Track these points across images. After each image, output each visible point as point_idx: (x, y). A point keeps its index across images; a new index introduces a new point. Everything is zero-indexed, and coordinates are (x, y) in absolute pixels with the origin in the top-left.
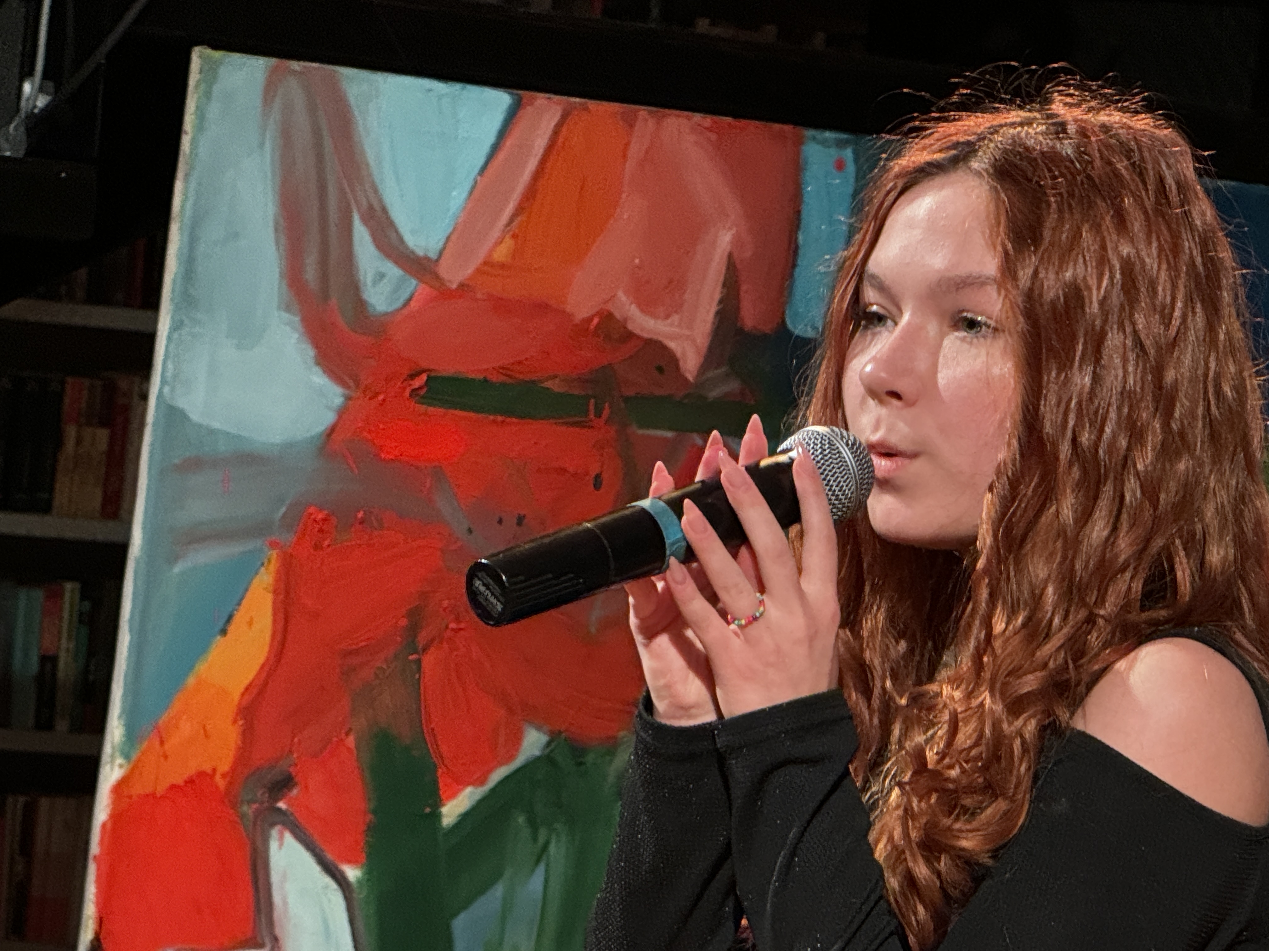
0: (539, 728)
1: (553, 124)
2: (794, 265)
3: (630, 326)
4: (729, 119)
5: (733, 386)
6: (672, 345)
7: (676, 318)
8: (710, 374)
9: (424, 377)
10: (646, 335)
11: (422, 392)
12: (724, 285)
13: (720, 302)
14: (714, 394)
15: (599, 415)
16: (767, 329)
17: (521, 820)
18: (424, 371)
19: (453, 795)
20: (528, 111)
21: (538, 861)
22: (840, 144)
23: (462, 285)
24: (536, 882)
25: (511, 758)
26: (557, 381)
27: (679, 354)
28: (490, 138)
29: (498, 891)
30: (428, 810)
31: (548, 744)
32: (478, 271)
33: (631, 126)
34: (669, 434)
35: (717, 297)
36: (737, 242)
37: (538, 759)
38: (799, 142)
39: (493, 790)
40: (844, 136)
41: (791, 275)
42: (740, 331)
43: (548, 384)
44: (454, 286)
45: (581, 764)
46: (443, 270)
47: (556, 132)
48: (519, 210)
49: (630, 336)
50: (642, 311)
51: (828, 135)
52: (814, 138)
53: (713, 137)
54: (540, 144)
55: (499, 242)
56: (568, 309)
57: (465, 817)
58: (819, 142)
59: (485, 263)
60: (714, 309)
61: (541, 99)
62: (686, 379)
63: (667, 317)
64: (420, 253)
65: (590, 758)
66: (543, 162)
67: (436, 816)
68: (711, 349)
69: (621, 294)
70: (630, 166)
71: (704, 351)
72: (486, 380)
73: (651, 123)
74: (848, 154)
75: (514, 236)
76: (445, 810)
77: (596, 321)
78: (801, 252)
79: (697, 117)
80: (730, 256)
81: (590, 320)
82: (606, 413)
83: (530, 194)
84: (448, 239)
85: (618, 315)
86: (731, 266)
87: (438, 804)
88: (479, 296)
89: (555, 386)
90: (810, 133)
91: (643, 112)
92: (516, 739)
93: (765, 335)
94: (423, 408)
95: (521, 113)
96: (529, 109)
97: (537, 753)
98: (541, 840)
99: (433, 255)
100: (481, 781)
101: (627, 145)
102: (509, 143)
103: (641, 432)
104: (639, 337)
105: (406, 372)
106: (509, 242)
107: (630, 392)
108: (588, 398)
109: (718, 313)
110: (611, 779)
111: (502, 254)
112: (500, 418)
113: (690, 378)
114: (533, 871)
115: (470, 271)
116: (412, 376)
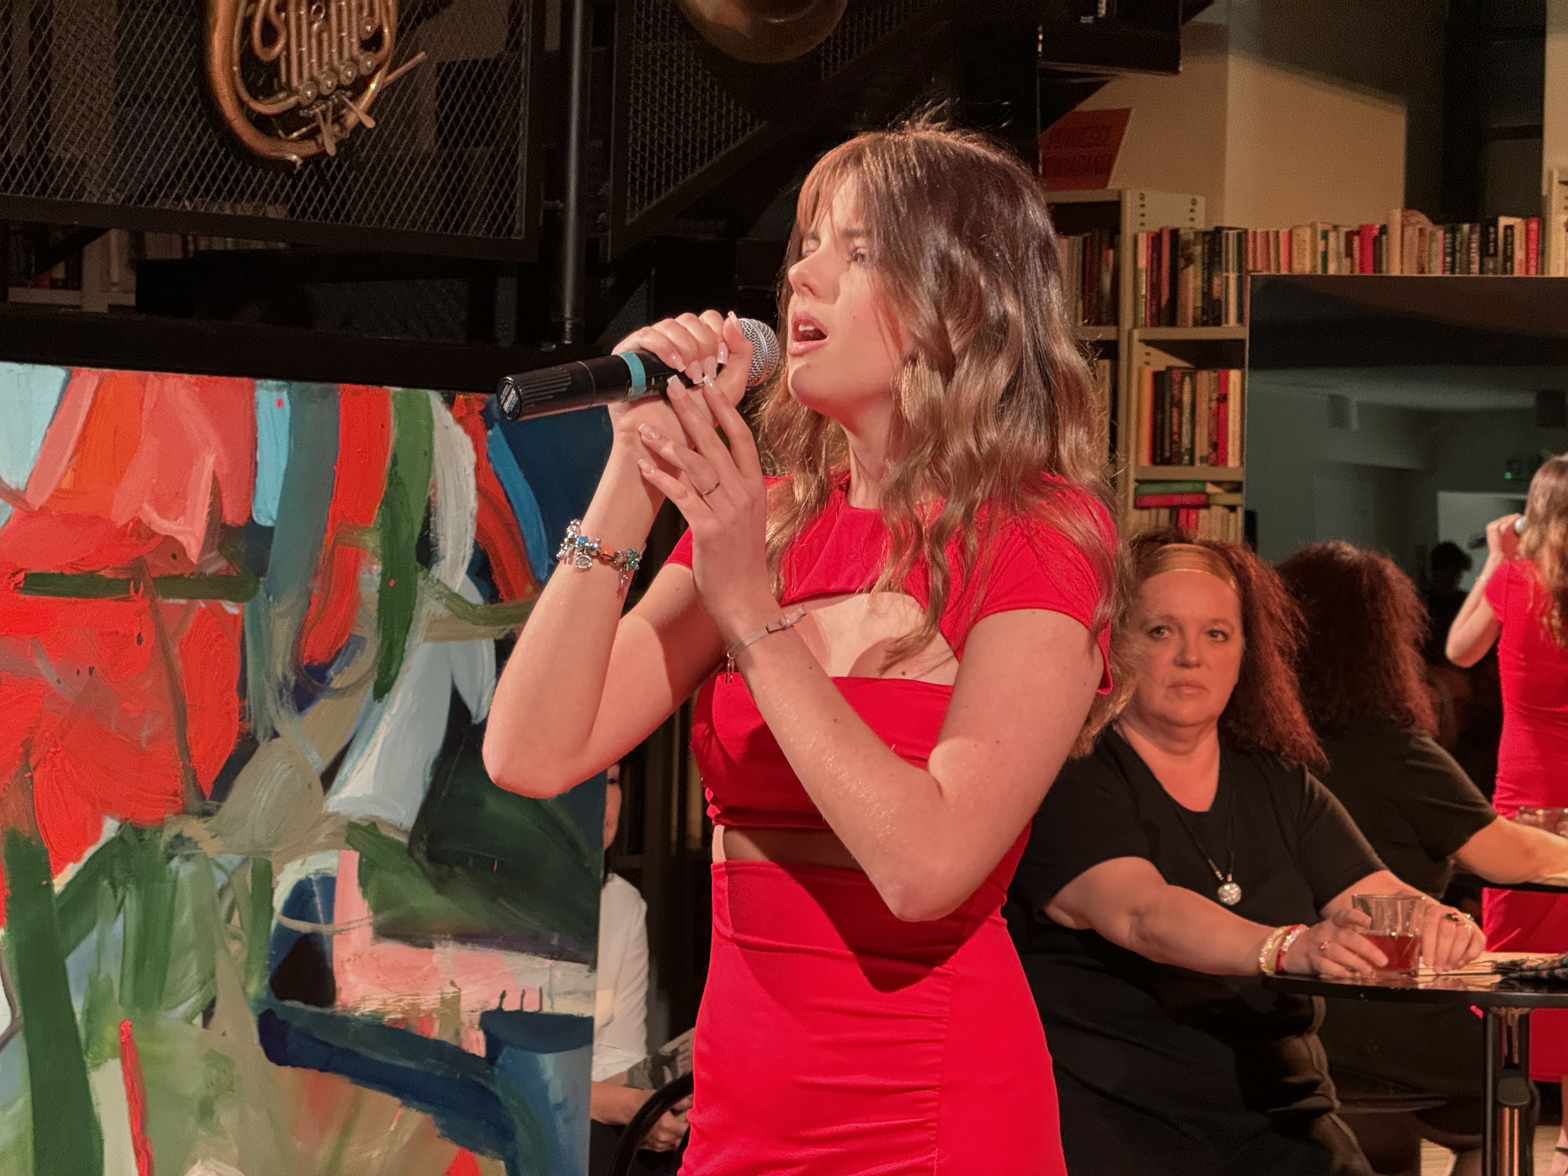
0: (113, 817)
1: (93, 389)
2: (255, 476)
3: (153, 528)
4: (206, 377)
5: (222, 564)
6: (180, 538)
7: (182, 519)
8: (208, 556)
9: (22, 575)
10: (164, 533)
11: (21, 585)
12: (211, 494)
13: (210, 506)
14: (210, 570)
15: (137, 591)
16: (241, 522)
17: (105, 883)
18: (22, 570)
19: (60, 870)
20: (77, 381)
21: (118, 912)
22: (279, 389)
23: (41, 508)
24: (118, 926)
25: (96, 839)
26: (108, 570)
27: (185, 545)
28: (54, 402)
29: (94, 936)
30: (45, 883)
31: (120, 827)
32: (52, 496)
33: (144, 386)
34: (183, 601)
35: (208, 502)
36: (218, 463)
37: (113, 839)
38: (252, 389)
39: (86, 865)
40: (280, 383)
41: (254, 484)
42: (224, 526)
43: (102, 573)
44: (37, 508)
45: (141, 840)
46: (29, 498)
47: (96, 393)
48: (76, 451)
49: (154, 534)
50: (160, 516)
51: (271, 383)
52: (262, 386)
53: (197, 389)
54: (86, 403)
55: (65, 474)
56: (113, 519)
57: (69, 885)
58: (267, 389)
59: (56, 490)
60: (206, 511)
61: (85, 370)
62: (191, 563)
63: (176, 519)
64: (13, 486)
65: (147, 836)
66: (89, 416)
67: (50, 886)
68: (206, 541)
69: (146, 506)
70: (145, 414)
71: (202, 541)
72: (62, 574)
73: (157, 383)
74: (284, 395)
75: (74, 470)
76: (55, 881)
77: (131, 524)
78: (259, 466)
79: (186, 377)
80: (214, 473)
81: (126, 525)
82: (142, 589)
83: (82, 439)
84: (31, 475)
85: (145, 520)
86: (215, 479)
87: (49, 879)
88: (53, 513)
89: (107, 573)
90: (258, 382)
91: (151, 375)
92: (98, 828)
93: (240, 527)
94: (23, 596)
95: (72, 381)
96: (77, 379)
97: (113, 835)
98: (119, 897)
99: (22, 488)
100: (77, 860)
101: (143, 399)
102: (67, 403)
103: (166, 601)
104: (159, 535)
105: (11, 571)
106: (70, 475)
107: (155, 574)
108: (129, 580)
109: (209, 513)
110: (162, 849)
111: (66, 484)
112: (73, 599)
113: (194, 561)
114: (116, 919)
115: (47, 497)
116: (14, 575)
